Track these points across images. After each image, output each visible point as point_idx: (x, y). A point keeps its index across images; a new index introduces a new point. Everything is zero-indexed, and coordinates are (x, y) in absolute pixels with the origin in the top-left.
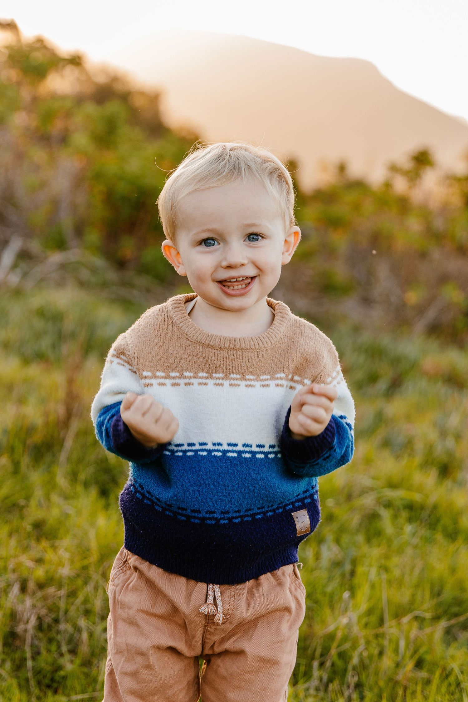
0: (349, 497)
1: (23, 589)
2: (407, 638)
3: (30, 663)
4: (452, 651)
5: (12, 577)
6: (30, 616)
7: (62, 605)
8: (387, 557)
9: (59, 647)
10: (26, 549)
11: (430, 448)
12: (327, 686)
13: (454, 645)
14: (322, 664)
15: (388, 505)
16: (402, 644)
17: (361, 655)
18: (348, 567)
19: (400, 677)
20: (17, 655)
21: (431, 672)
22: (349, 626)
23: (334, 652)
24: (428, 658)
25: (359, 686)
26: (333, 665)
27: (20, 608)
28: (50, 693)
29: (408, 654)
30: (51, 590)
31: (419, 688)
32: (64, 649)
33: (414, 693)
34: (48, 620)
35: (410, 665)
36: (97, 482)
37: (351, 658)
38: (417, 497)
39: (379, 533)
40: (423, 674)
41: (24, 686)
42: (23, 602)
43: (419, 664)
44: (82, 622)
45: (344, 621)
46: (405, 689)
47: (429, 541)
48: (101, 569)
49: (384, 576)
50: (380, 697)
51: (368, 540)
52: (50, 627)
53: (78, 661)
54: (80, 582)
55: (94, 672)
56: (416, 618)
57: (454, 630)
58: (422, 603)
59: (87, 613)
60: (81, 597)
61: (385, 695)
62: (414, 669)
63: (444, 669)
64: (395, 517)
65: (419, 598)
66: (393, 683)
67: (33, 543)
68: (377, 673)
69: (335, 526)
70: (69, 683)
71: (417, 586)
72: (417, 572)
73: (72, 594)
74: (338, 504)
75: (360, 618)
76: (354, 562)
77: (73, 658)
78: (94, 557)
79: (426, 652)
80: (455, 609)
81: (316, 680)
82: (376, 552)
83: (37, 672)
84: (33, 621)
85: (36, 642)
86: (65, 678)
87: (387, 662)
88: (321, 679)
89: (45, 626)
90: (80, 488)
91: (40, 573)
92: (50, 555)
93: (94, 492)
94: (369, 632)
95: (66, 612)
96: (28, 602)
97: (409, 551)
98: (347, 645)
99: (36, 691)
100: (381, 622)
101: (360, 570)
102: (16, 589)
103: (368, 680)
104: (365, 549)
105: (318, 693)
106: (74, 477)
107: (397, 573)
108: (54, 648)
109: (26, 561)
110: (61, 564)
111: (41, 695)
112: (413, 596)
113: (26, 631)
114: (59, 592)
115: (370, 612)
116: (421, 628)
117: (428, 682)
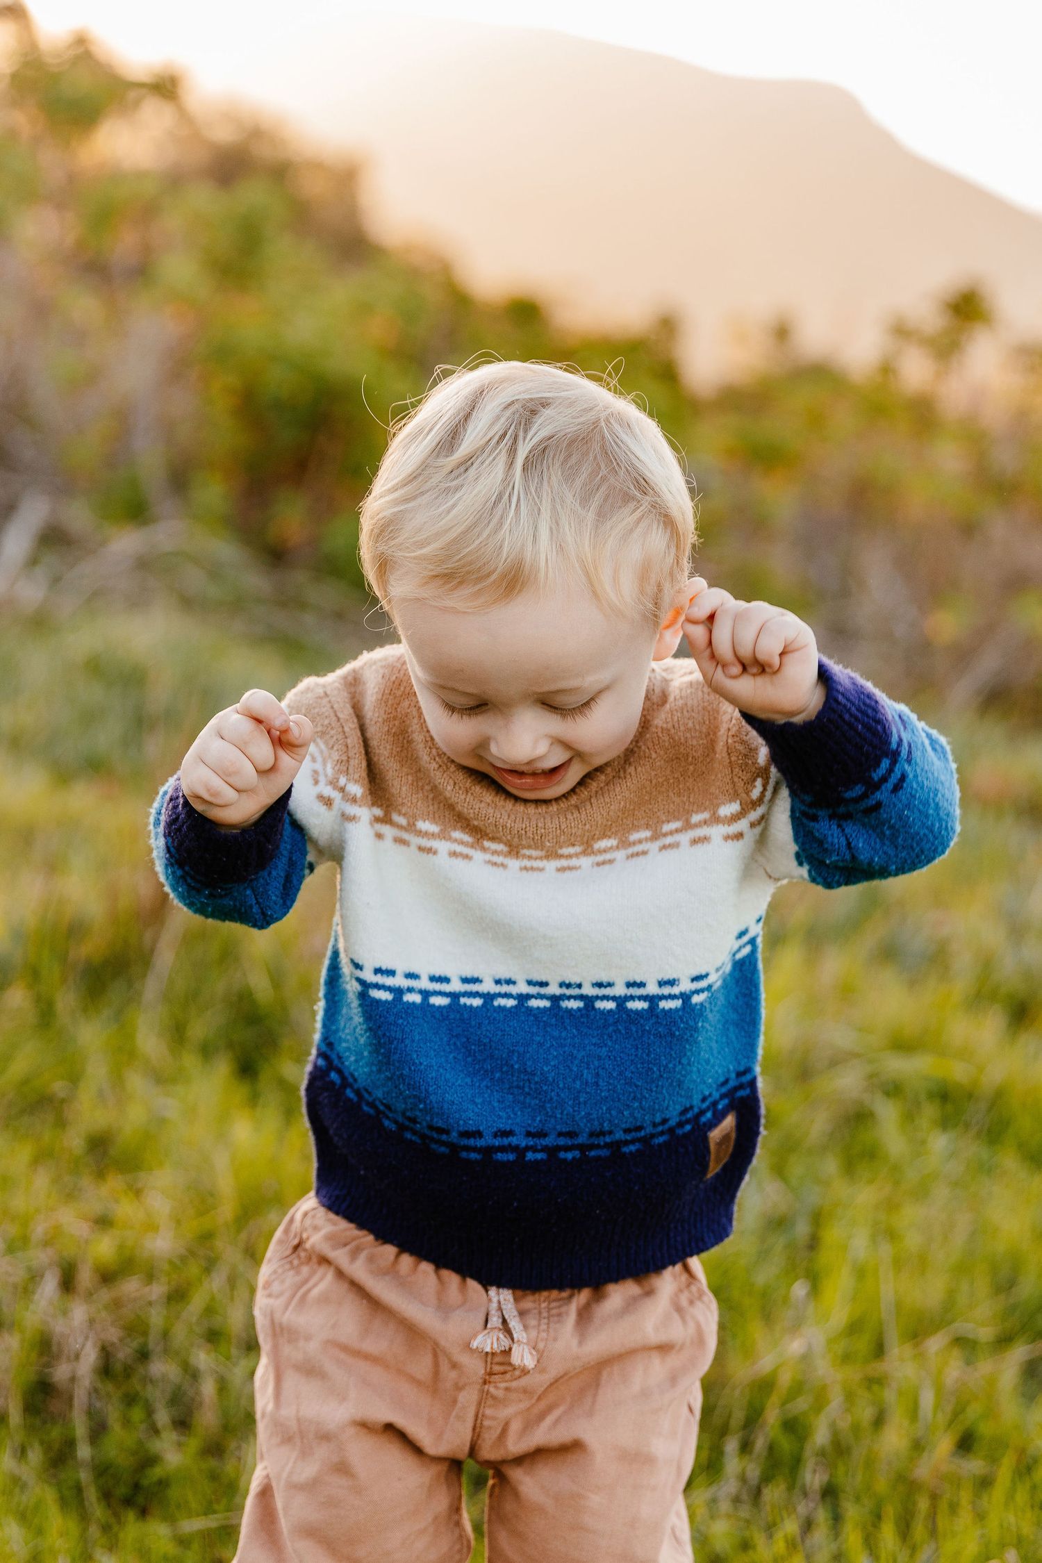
0: (804, 1073)
1: (68, 1283)
2: (939, 1389)
3: (84, 1451)
5: (40, 1257)
6: (83, 1345)
7: (156, 1318)
8: (891, 1206)
9: (150, 1412)
10: (71, 1195)
11: (987, 965)
12: (757, 1494)
14: (746, 1447)
15: (893, 1090)
16: (927, 1399)
17: (833, 1426)
18: (802, 1229)
19: (923, 1471)
20: (55, 1433)
21: (994, 1460)
22: (806, 1358)
23: (772, 1416)
24: (986, 1429)
25: (830, 1493)
26: (771, 1448)
27: (59, 1327)
28: (131, 1516)
29: (942, 1419)
30: (131, 1287)
31: (965, 1497)
32: (163, 1417)
33: (954, 1508)
34: (124, 1354)
35: (944, 1445)
36: (230, 1045)
37: (810, 1431)
38: (957, 1072)
39: (872, 1154)
40: (974, 1466)
41: (72, 1500)
42: (65, 1313)
43: (966, 1444)
44: (203, 1358)
45: (796, 1346)
46: (934, 1497)
47: (986, 1169)
48: (243, 1236)
49: (886, 1250)
50: (877, 1517)
51: (849, 1169)
52: (128, 1372)
53: (194, 1444)
54: (194, 1269)
55: (229, 1467)
56: (958, 1340)
58: (971, 1305)
59: (214, 1337)
60: (197, 1302)
61: (890, 1512)
62: (954, 1454)
63: (1022, 1452)
64: (909, 1117)
65: (963, 1295)
66: (907, 1485)
67: (86, 1181)
68: (870, 1463)
70: (174, 1493)
71: (962, 1269)
72: (959, 1239)
73: (178, 1296)
74: (777, 1087)
75: (831, 1342)
76: (818, 1219)
77: (182, 1439)
78: (227, 1211)
79: (979, 1417)
81: (732, 1480)
82: (866, 1195)
83: (102, 1470)
84: (90, 1358)
85: (98, 1405)
86: (163, 1483)
87: (894, 1440)
88: (743, 1479)
89: (118, 1367)
90: (190, 1060)
91: (104, 1248)
92: (126, 1209)
93: (223, 1068)
94: (853, 1374)
95: (165, 1335)
96: (79, 1312)
97: (941, 1193)
98: (802, 1404)
99: (98, 1511)
100: (879, 1350)
101: (832, 1235)
102: (50, 1286)
103: (851, 1479)
104: (841, 1188)
105: (736, 1508)
106: (177, 1033)
107: (913, 1241)
108: (137, 1414)
109: (72, 1221)
110: (151, 1227)
111: (112, 1520)
112: (952, 1289)
113: (73, 1379)
114: (147, 1289)
115: (854, 1328)
116: (969, 1362)
117: (984, 1483)
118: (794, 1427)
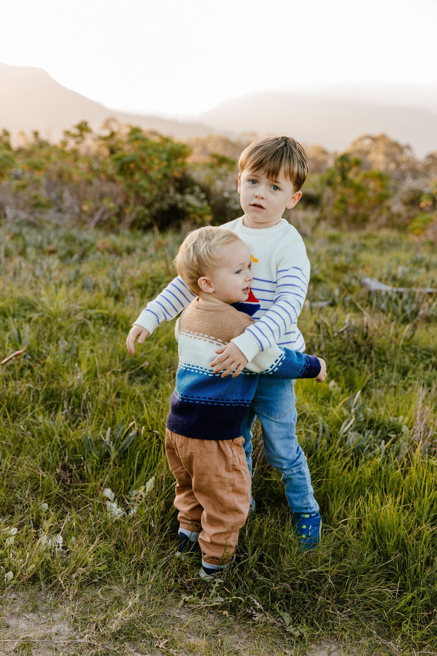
0: (69, 316)
2: (110, 383)
4: (133, 387)
8: (94, 344)
11: (108, 288)
13: (135, 384)
15: (90, 318)
16: (108, 386)
17: (87, 394)
18: (74, 352)
19: (109, 402)
21: (125, 398)
22: (79, 381)
24: (122, 391)
26: (74, 402)
29: (111, 391)
31: (120, 407)
33: (118, 410)
35: (114, 396)
37: (82, 397)
38: (105, 312)
39: (87, 333)
40: (120, 400)
43: (118, 395)
45: (77, 378)
46: (113, 407)
47: (116, 334)
51: (83, 338)
56: (114, 372)
57: (133, 377)
58: (116, 365)
62: (115, 398)
63: (131, 396)
64: (95, 324)
65: (113, 363)
66: (106, 405)
69: (64, 332)
71: (111, 357)
72: (110, 350)
74: (63, 320)
75: (84, 376)
76: (77, 349)
79: (120, 389)
80: (132, 366)
81: (66, 409)
82: (88, 343)
87: (101, 396)
94: (90, 383)
97: (105, 340)
98: (80, 391)
100: (96, 376)
101: (80, 352)
104: (82, 341)
107: (100, 351)
112: (110, 361)
115: (89, 373)
116: (116, 377)
117: (123, 403)
118: (77, 396)
